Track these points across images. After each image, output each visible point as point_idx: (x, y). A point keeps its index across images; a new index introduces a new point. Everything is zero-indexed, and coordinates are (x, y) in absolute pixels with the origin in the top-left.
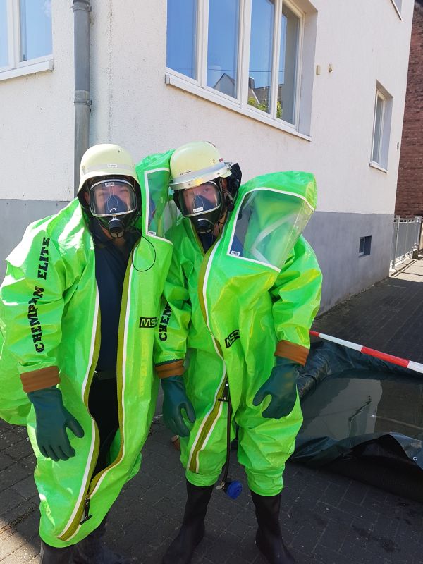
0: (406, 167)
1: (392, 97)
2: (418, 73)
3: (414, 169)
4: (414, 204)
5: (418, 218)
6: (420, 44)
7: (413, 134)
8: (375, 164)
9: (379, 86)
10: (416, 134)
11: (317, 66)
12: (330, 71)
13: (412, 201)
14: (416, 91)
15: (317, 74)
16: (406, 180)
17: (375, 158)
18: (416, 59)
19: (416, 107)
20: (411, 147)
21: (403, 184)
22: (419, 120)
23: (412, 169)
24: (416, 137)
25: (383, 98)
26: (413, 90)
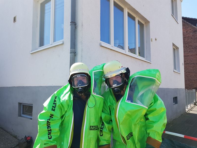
0: (186, 72)
1: (179, 48)
2: (186, 40)
3: (190, 72)
4: (192, 85)
5: (194, 90)
6: (185, 31)
7: (187, 60)
8: (175, 71)
9: (173, 45)
10: (188, 60)
11: (151, 39)
12: (156, 40)
13: (190, 84)
14: (186, 46)
15: (151, 41)
16: (187, 77)
17: (175, 68)
18: (185, 36)
19: (187, 51)
20: (187, 65)
21: (186, 78)
22: (189, 56)
23: (189, 72)
24: (189, 61)
25: (175, 48)
26: (185, 46)
